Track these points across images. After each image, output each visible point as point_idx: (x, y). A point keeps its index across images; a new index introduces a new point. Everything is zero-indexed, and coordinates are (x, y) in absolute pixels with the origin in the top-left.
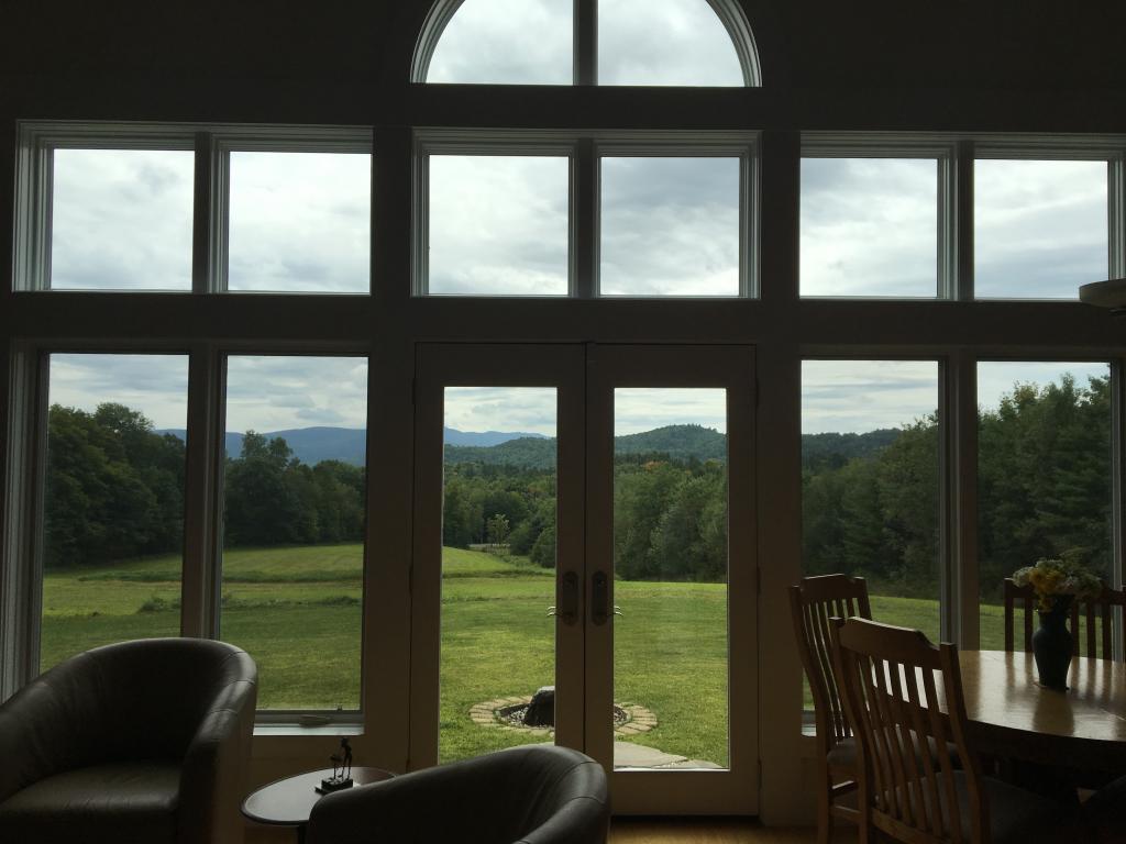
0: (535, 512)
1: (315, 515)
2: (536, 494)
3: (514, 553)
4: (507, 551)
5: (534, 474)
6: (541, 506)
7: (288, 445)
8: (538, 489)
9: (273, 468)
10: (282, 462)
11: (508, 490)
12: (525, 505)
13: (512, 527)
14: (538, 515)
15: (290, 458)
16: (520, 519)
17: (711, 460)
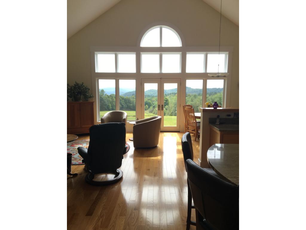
0: (154, 104)
1: (110, 105)
2: (154, 101)
3: (150, 112)
4: (148, 112)
5: (153, 97)
6: (155, 103)
7: (104, 91)
8: (154, 100)
9: (102, 95)
10: (103, 94)
11: (148, 100)
12: (152, 103)
13: (149, 107)
14: (154, 105)
15: (105, 94)
16: (150, 106)
17: (190, 94)
